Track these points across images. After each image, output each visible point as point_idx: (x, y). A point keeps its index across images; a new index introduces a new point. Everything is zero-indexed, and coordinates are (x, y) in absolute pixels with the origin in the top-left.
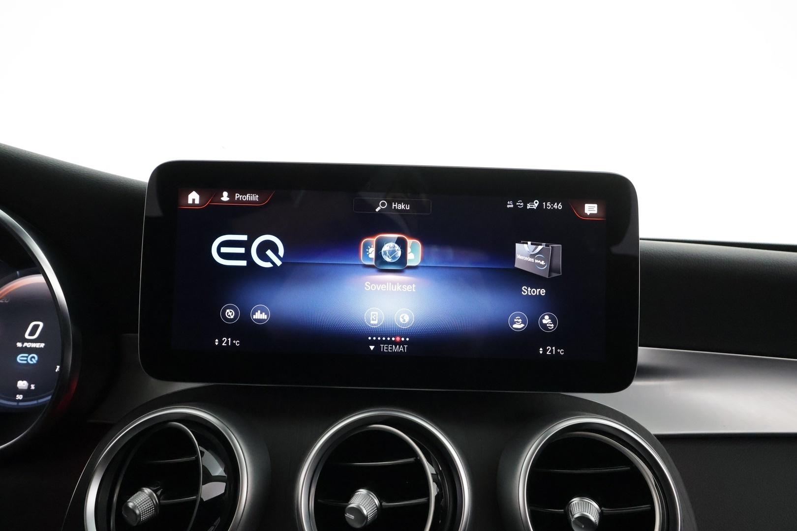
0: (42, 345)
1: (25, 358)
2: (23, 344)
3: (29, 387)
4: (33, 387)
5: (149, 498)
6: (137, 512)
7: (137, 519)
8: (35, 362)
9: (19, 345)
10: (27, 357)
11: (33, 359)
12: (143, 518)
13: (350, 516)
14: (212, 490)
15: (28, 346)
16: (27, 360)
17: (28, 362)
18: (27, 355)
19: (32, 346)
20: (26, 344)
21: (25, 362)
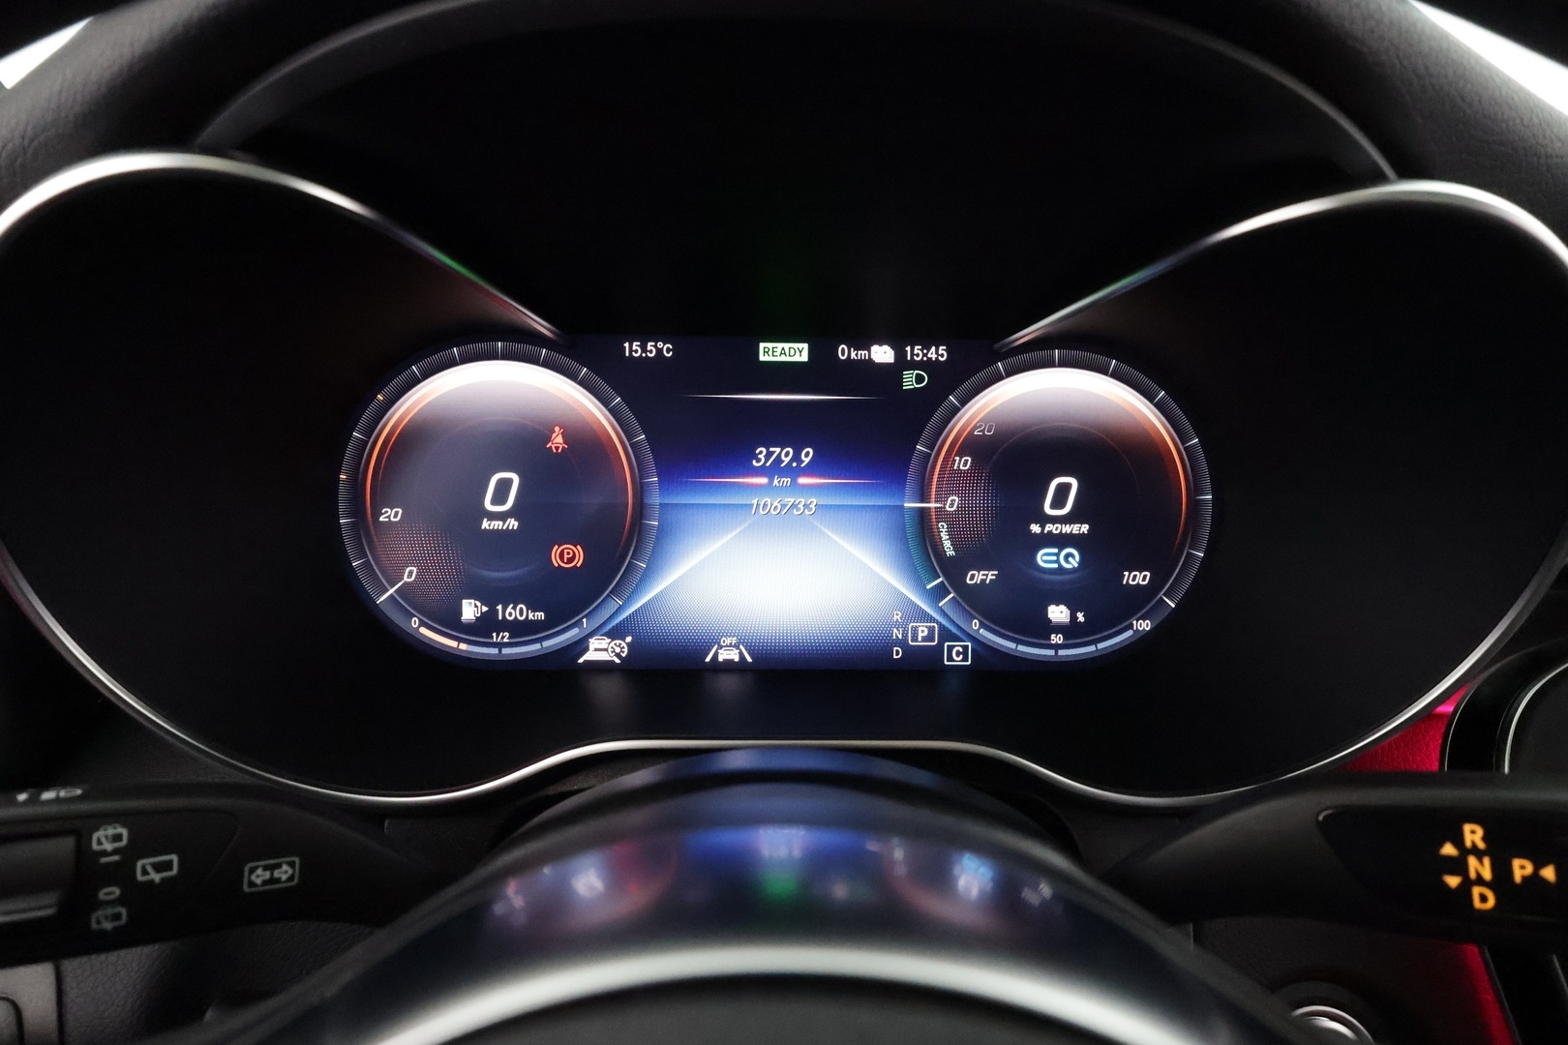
0: (1085, 528)
1: (1055, 558)
2: (1043, 527)
3: (1073, 617)
4: (1081, 617)
8: (1076, 565)
9: (1035, 528)
10: (1058, 555)
11: (1070, 559)
15: (1054, 532)
16: (1057, 561)
17: (1060, 565)
18: (1056, 550)
19: (1064, 532)
20: (1049, 527)
21: (1056, 566)
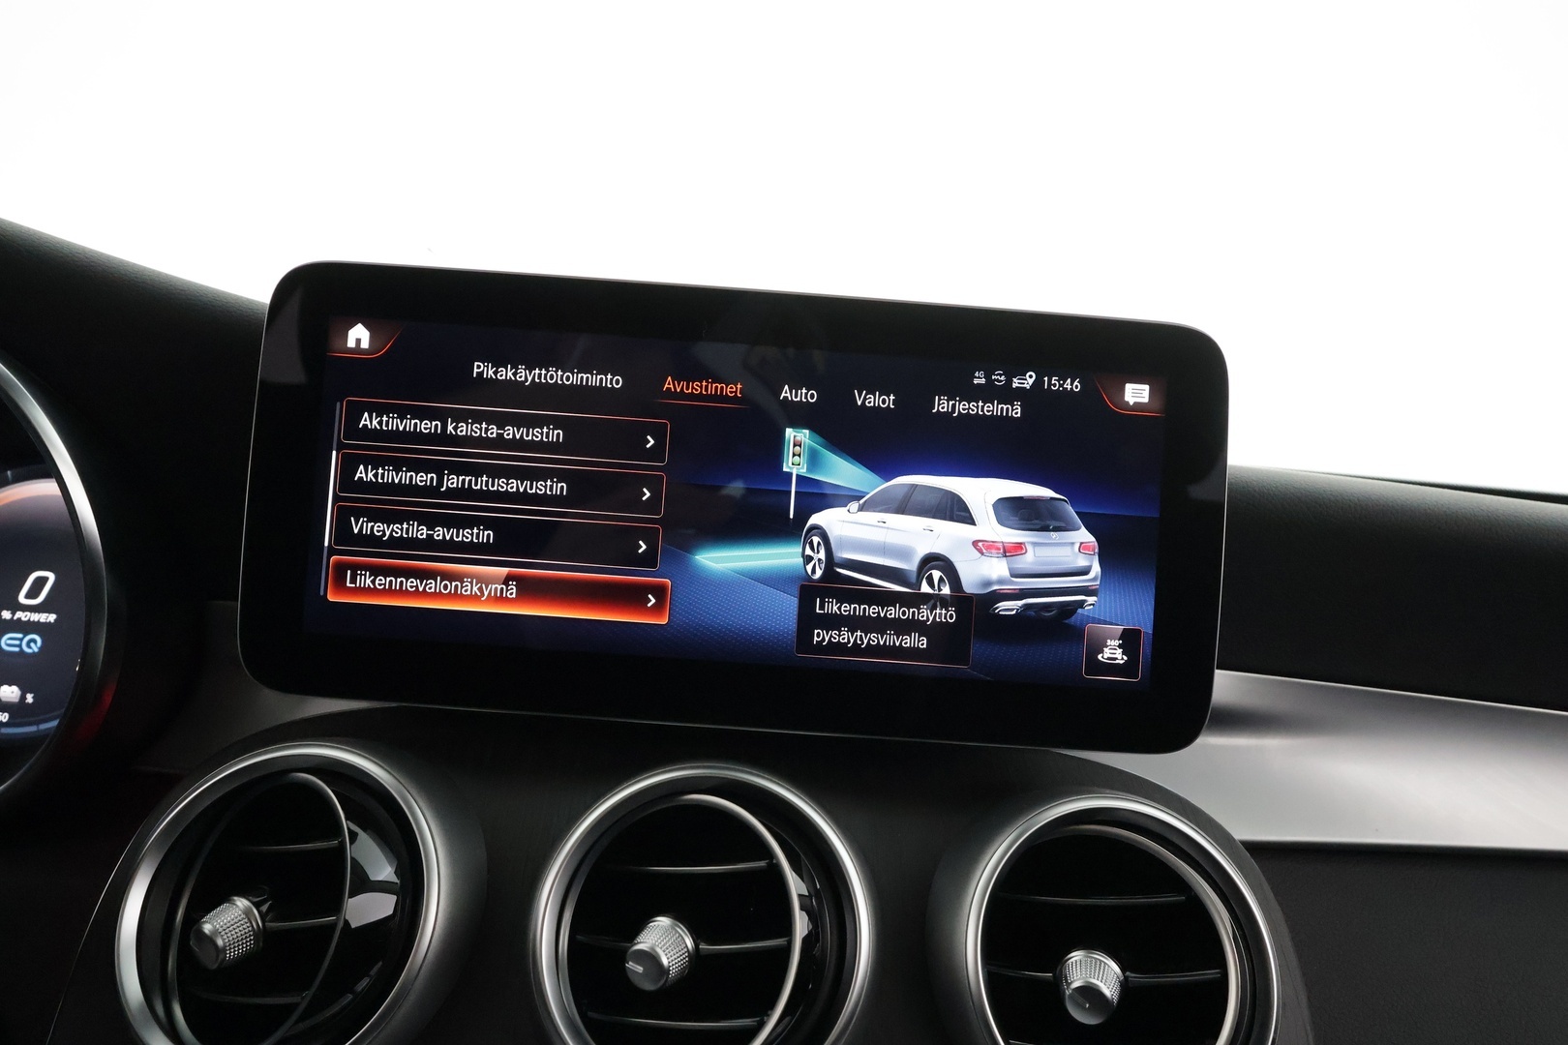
0: (52, 618)
1: (17, 642)
2: (13, 614)
3: (23, 697)
4: (30, 698)
5: (244, 916)
6: (220, 942)
7: (218, 956)
8: (36, 650)
9: (6, 615)
10: (21, 640)
11: (32, 645)
12: (230, 955)
13: (635, 967)
14: (369, 909)
15: (23, 619)
16: (20, 646)
17: (21, 649)
18: (20, 636)
19: (32, 620)
20: (19, 615)
21: (17, 649)
